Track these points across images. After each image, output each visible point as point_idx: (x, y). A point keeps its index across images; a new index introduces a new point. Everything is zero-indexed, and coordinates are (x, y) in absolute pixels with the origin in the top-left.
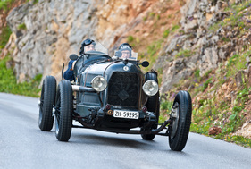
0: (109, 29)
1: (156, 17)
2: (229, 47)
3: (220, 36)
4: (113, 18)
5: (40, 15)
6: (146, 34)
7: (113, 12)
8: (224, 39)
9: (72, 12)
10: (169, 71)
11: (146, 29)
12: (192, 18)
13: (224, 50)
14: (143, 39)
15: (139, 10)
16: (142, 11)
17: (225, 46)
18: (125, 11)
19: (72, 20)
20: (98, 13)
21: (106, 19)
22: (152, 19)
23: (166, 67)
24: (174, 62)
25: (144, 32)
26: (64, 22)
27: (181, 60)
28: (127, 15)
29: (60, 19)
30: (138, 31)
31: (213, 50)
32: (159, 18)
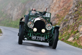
0: (54, 12)
1: (65, 9)
2: (76, 19)
3: (74, 16)
4: (55, 8)
5: (35, 6)
6: (62, 14)
7: (55, 7)
8: (75, 17)
9: (44, 6)
10: (62, 25)
11: (62, 12)
12: (71, 11)
13: (75, 20)
14: (61, 15)
15: (62, 6)
16: (63, 7)
17: (75, 19)
18: (58, 7)
19: (44, 8)
20: (51, 7)
21: (53, 9)
22: (64, 9)
23: (61, 24)
24: (63, 23)
25: (62, 13)
26: (41, 9)
27: (65, 22)
28: (59, 8)
29: (40, 8)
30: (60, 13)
31: (72, 20)
32: (66, 9)
